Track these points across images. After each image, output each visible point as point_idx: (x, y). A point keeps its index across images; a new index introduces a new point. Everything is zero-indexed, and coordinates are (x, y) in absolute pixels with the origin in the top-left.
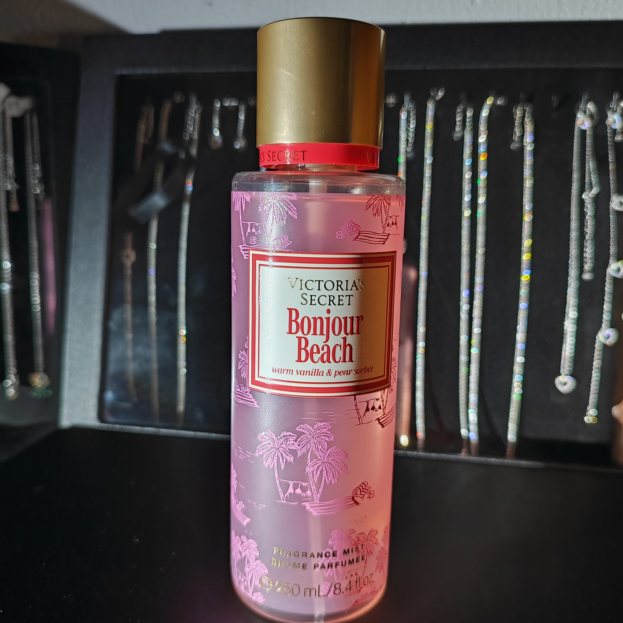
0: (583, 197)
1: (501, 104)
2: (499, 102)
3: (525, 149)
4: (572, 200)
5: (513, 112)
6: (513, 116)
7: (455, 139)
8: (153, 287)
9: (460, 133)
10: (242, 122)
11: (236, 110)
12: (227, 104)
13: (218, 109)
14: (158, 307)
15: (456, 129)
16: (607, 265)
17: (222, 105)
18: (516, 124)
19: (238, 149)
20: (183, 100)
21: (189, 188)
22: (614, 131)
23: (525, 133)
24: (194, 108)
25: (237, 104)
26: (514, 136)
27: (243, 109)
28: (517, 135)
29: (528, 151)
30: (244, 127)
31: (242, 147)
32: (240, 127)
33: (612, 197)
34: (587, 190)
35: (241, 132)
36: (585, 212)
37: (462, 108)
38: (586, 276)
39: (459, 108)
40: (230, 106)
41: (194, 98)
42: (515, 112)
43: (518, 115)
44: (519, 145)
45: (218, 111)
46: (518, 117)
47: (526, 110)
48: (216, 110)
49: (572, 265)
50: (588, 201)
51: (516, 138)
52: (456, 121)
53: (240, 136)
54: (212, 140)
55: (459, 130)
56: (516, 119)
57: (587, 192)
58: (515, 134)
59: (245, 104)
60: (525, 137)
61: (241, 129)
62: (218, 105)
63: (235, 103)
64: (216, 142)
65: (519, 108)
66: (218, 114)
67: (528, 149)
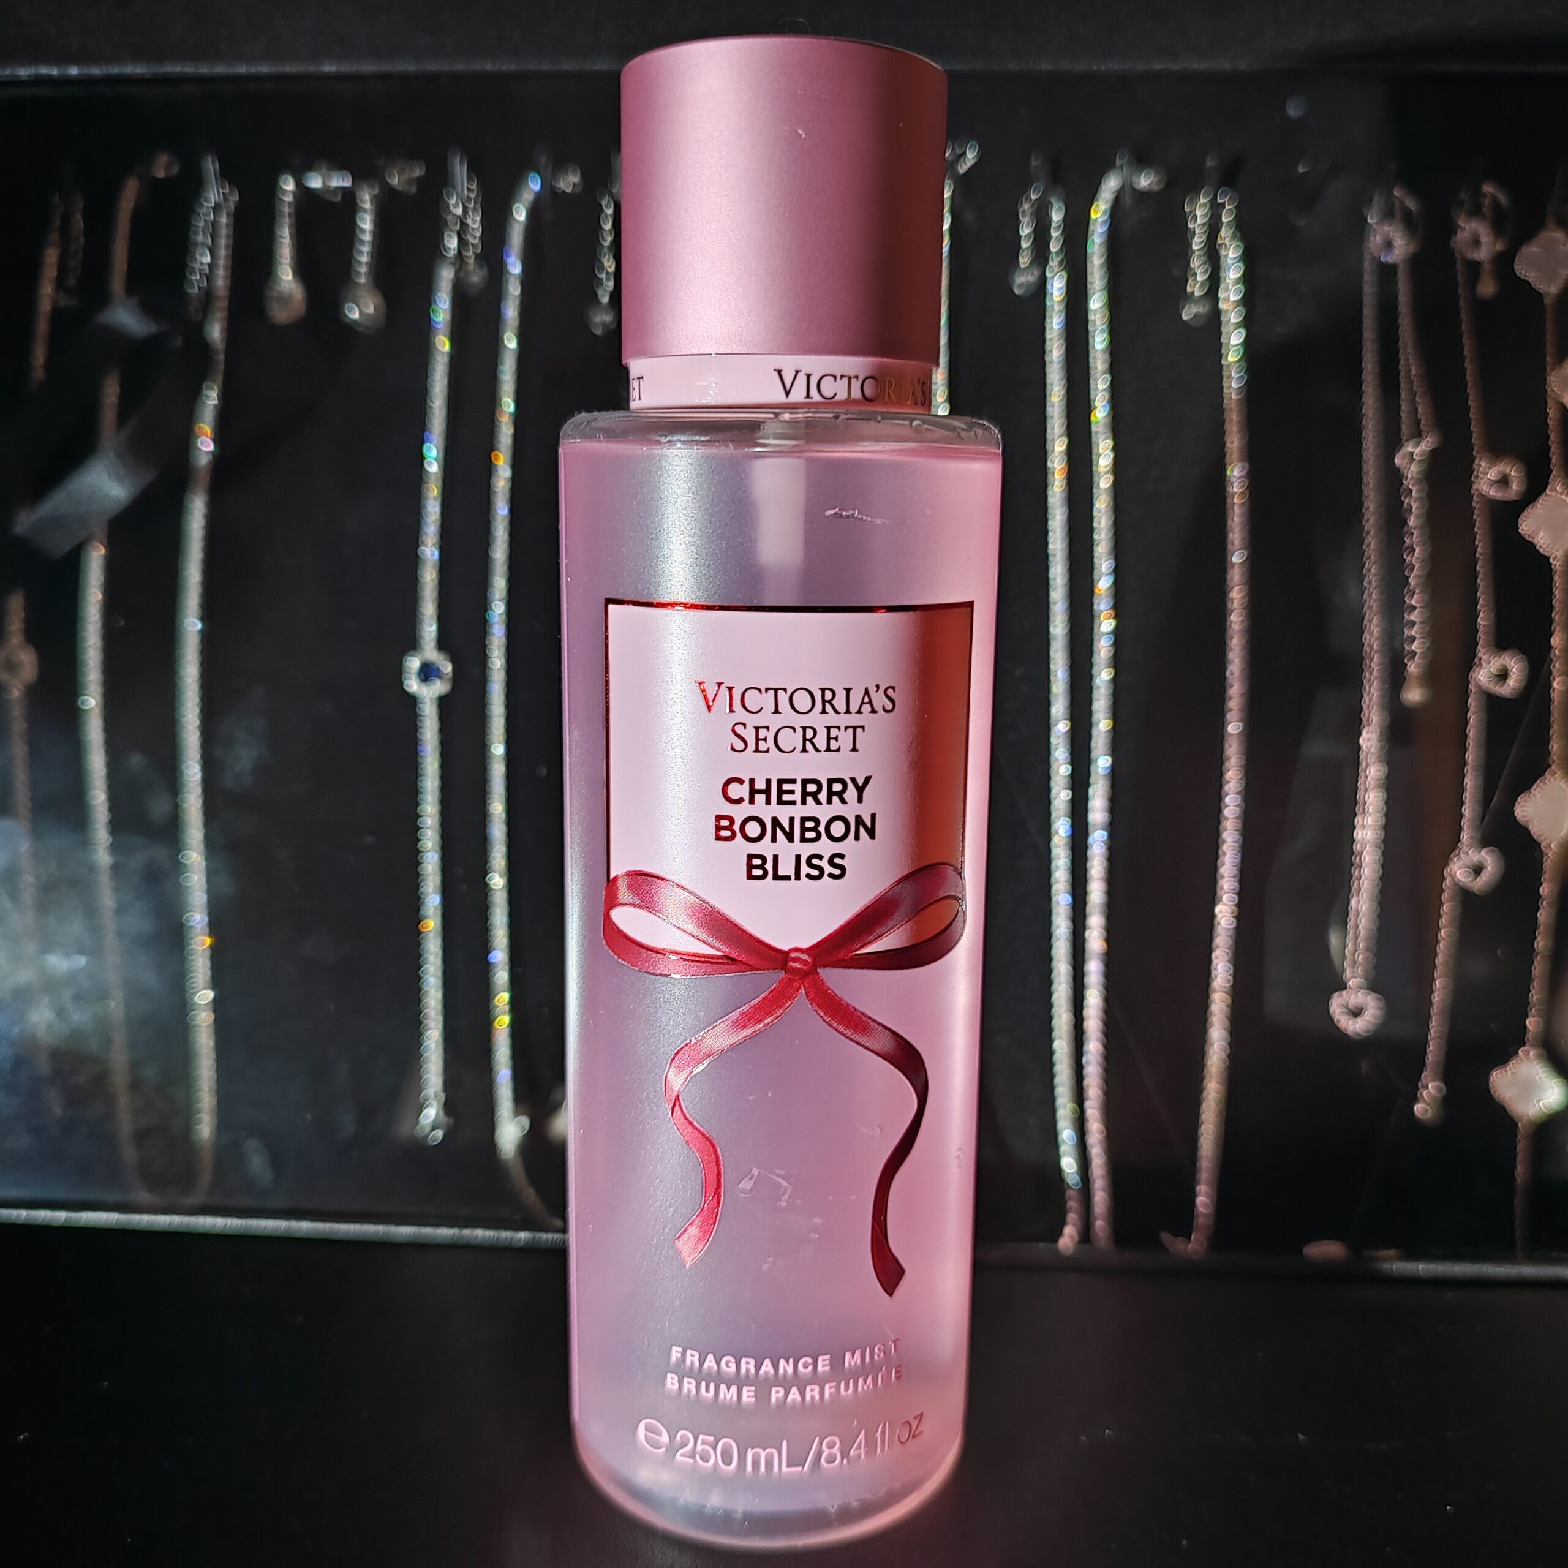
0: (1397, 461)
1: (1150, 184)
2: (1145, 181)
3: (1223, 319)
4: (1365, 469)
5: (1186, 213)
6: (1187, 222)
7: (1017, 291)
8: (97, 762)
9: (1032, 274)
10: (367, 238)
11: (349, 201)
12: (315, 182)
13: (289, 198)
14: (116, 826)
15: (1021, 260)
16: (1469, 662)
17: (299, 184)
18: (1195, 247)
19: (354, 321)
20: (175, 170)
21: (205, 445)
22: (1474, 268)
23: (1222, 274)
24: (213, 195)
25: (347, 183)
26: (1189, 282)
27: (366, 199)
28: (1199, 278)
29: (1232, 328)
30: (372, 254)
31: (369, 315)
32: (361, 252)
33: (1477, 461)
34: (1407, 441)
35: (363, 270)
36: (1405, 505)
37: (1033, 197)
38: (1413, 695)
39: (1029, 199)
40: (326, 189)
41: (211, 166)
42: (1191, 212)
43: (1199, 221)
44: (1204, 306)
45: (289, 203)
46: (1199, 225)
47: (1223, 205)
48: (284, 201)
49: (1371, 660)
50: (1412, 475)
51: (1196, 287)
52: (1019, 237)
53: (363, 280)
54: (274, 294)
55: (1027, 265)
56: (1195, 231)
57: (1409, 448)
58: (1193, 278)
59: (371, 186)
60: (1222, 286)
61: (365, 259)
62: (289, 185)
63: (340, 181)
64: (285, 300)
65: (1202, 201)
66: (290, 214)
67: (1233, 321)
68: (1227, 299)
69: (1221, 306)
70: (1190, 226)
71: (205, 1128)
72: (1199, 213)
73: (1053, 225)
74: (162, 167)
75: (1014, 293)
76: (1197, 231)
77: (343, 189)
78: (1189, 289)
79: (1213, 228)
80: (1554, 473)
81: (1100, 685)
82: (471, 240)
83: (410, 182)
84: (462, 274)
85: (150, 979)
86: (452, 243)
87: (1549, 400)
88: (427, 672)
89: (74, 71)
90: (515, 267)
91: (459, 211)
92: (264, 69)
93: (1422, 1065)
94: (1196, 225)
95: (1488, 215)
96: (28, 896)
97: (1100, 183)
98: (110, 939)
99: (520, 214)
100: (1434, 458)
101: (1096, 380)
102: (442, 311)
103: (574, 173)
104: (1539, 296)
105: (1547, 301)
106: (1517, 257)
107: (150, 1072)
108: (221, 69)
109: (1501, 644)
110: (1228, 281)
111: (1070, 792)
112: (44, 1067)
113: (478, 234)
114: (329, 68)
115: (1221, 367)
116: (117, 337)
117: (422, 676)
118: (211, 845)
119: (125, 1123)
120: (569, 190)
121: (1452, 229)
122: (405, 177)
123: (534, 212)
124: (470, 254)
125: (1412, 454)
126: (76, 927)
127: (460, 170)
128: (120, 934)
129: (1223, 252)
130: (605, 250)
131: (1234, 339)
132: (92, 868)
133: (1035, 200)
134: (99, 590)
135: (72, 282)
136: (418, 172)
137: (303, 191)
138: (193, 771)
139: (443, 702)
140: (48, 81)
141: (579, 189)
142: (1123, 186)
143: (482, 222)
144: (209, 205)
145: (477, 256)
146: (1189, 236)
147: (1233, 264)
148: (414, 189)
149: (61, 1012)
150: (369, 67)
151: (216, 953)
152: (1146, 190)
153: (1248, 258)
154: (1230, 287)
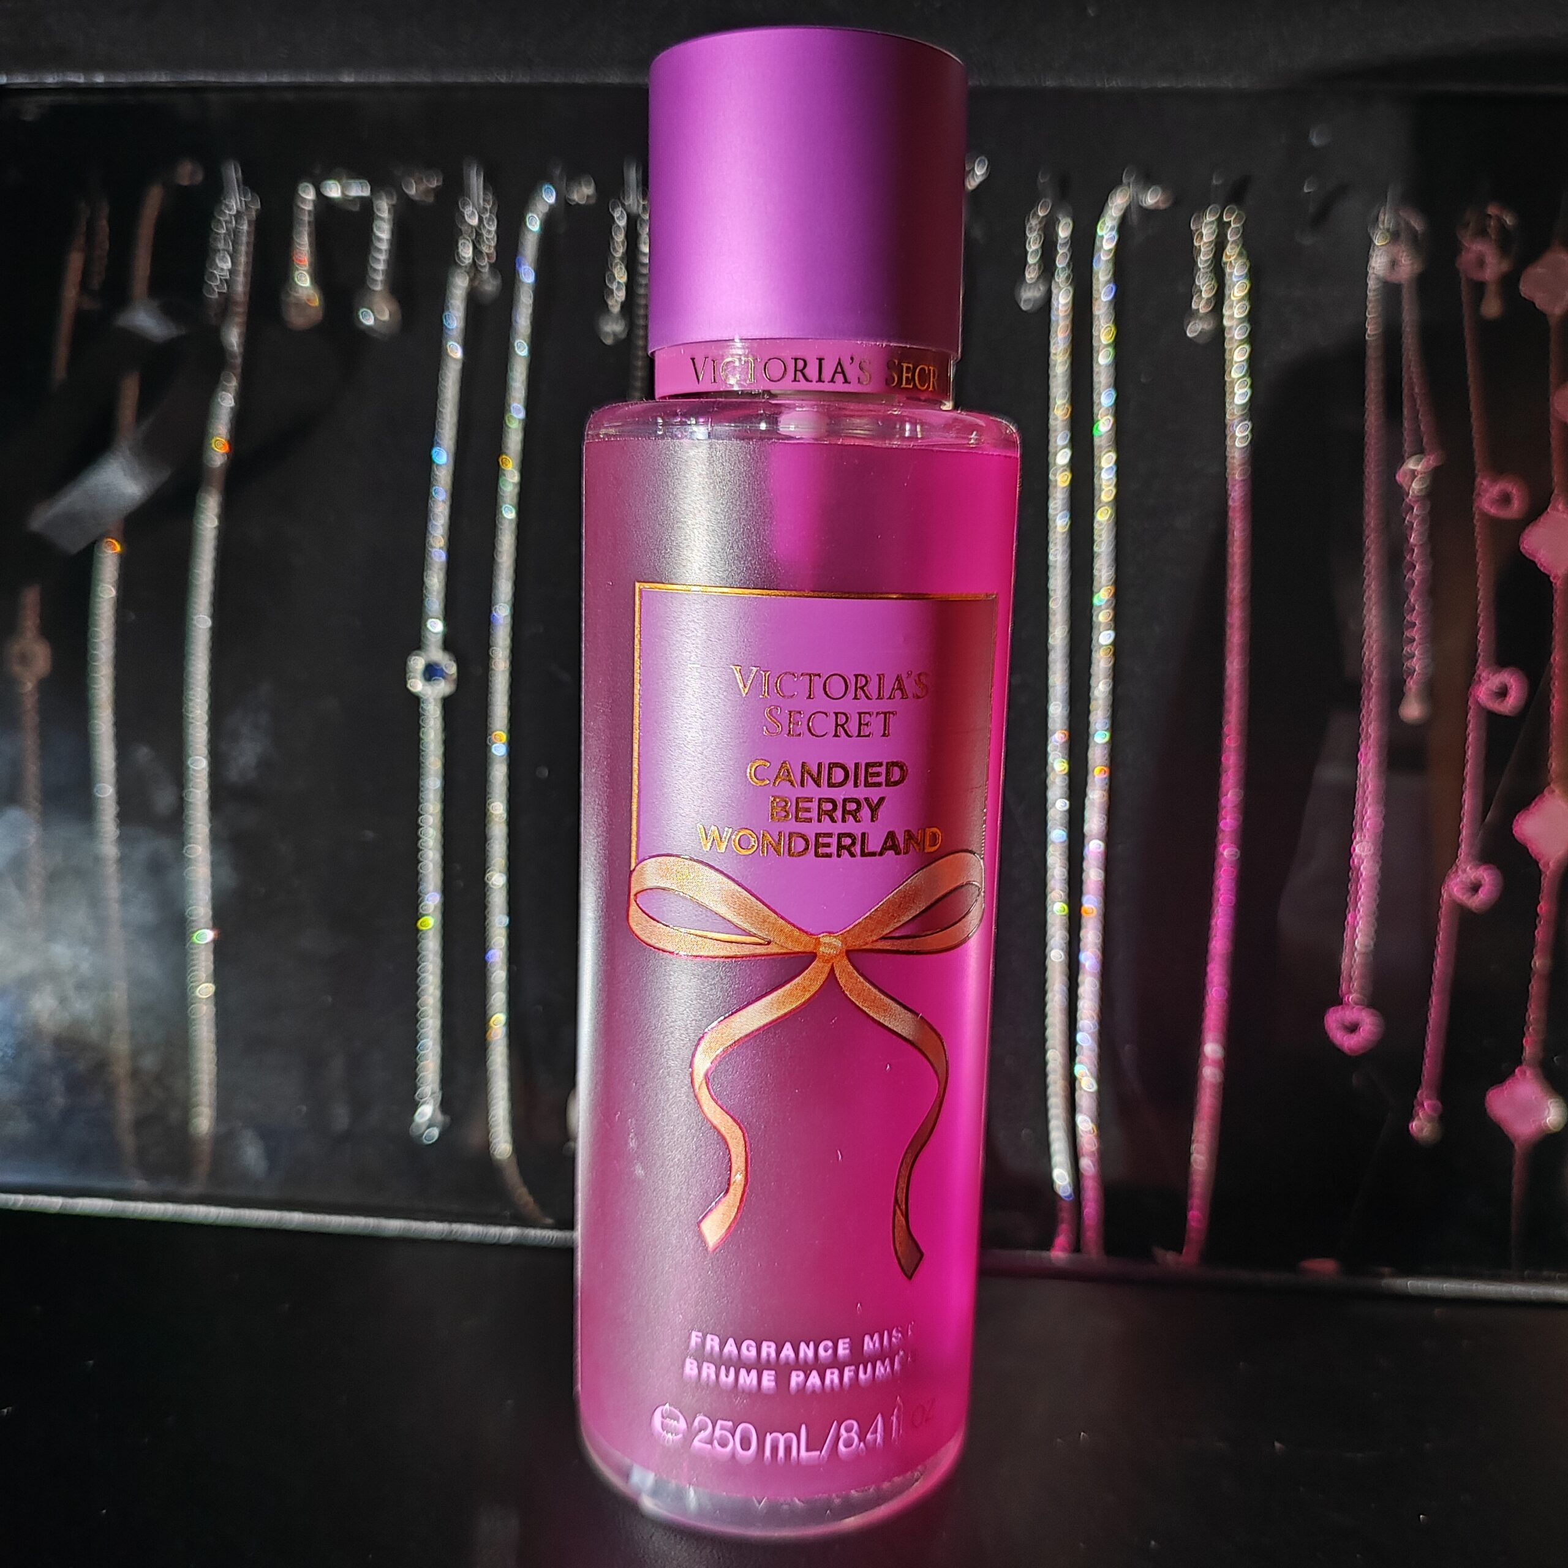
0: (1398, 477)
1: (1156, 203)
2: (1151, 199)
3: (1227, 336)
4: (1366, 486)
5: (1192, 231)
6: (1193, 240)
7: (1023, 307)
8: (106, 753)
9: (1038, 290)
10: (384, 246)
11: (366, 210)
13: (308, 207)
15: (1027, 276)
18: (1200, 266)
19: (369, 327)
21: (220, 447)
22: (1479, 288)
23: (1227, 292)
24: (234, 203)
25: (366, 192)
26: (1194, 298)
27: (384, 209)
28: (1204, 295)
29: (1236, 345)
30: (389, 262)
31: (384, 322)
32: (378, 260)
33: (1478, 479)
34: (1408, 458)
35: (379, 277)
36: (1406, 522)
37: (1041, 214)
38: (1412, 710)
39: (1035, 214)
40: (346, 199)
41: (233, 174)
42: (1197, 230)
43: (1205, 239)
44: (1209, 324)
45: (309, 212)
46: (1205, 243)
47: (1229, 223)
48: (303, 209)
49: (1370, 676)
50: (1413, 492)
51: (1201, 304)
52: (1026, 252)
53: (378, 288)
54: (292, 300)
55: (1034, 280)
56: (1200, 250)
57: (1411, 465)
58: (1198, 294)
59: (389, 195)
60: (1227, 303)
61: (381, 267)
62: (308, 194)
63: (359, 190)
64: (302, 306)
65: (1209, 218)
66: (309, 222)
67: (1236, 337)
68: (1232, 317)
69: (1226, 322)
70: (1196, 244)
71: (204, 1121)
72: (1204, 232)
73: (1060, 241)
74: (188, 173)
75: (1020, 309)
76: (1202, 249)
77: (361, 199)
78: (1194, 306)
79: (1220, 246)
80: (1556, 492)
81: (1098, 696)
82: (485, 249)
83: (428, 191)
84: (476, 283)
85: (151, 969)
86: (466, 252)
87: (1552, 421)
88: (432, 672)
89: (100, 79)
90: (527, 276)
91: (474, 222)
92: (285, 79)
93: (1418, 1085)
94: (1202, 243)
95: (1493, 237)
96: (35, 885)
97: (1107, 199)
98: (115, 931)
99: (534, 224)
100: (1436, 476)
101: (1100, 394)
102: (455, 320)
103: (588, 184)
104: (1542, 316)
105: (1553, 322)
106: (1522, 279)
107: (149, 1062)
108: (242, 78)
109: (1502, 661)
110: (1232, 298)
111: (1067, 802)
112: (47, 1054)
113: (493, 244)
114: (348, 78)
115: (1225, 382)
116: (136, 340)
117: (427, 676)
118: (216, 839)
119: (126, 1112)
120: (582, 202)
121: (1455, 249)
122: (422, 188)
123: (549, 223)
124: (484, 263)
125: (1413, 471)
126: (79, 917)
127: (476, 182)
128: (124, 925)
129: (1228, 270)
130: (617, 260)
131: (1238, 356)
132: (98, 859)
133: (1043, 217)
134: (113, 586)
135: (96, 283)
136: (434, 184)
137: (322, 199)
138: (199, 764)
139: (448, 704)
140: (75, 89)
141: (592, 201)
142: (1130, 204)
143: (498, 232)
144: (231, 213)
145: (492, 266)
146: (1195, 253)
147: (1238, 282)
148: (431, 199)
149: (63, 1000)
150: (385, 78)
151: (219, 947)
152: (1152, 208)
153: (1255, 275)
154: (1235, 304)
